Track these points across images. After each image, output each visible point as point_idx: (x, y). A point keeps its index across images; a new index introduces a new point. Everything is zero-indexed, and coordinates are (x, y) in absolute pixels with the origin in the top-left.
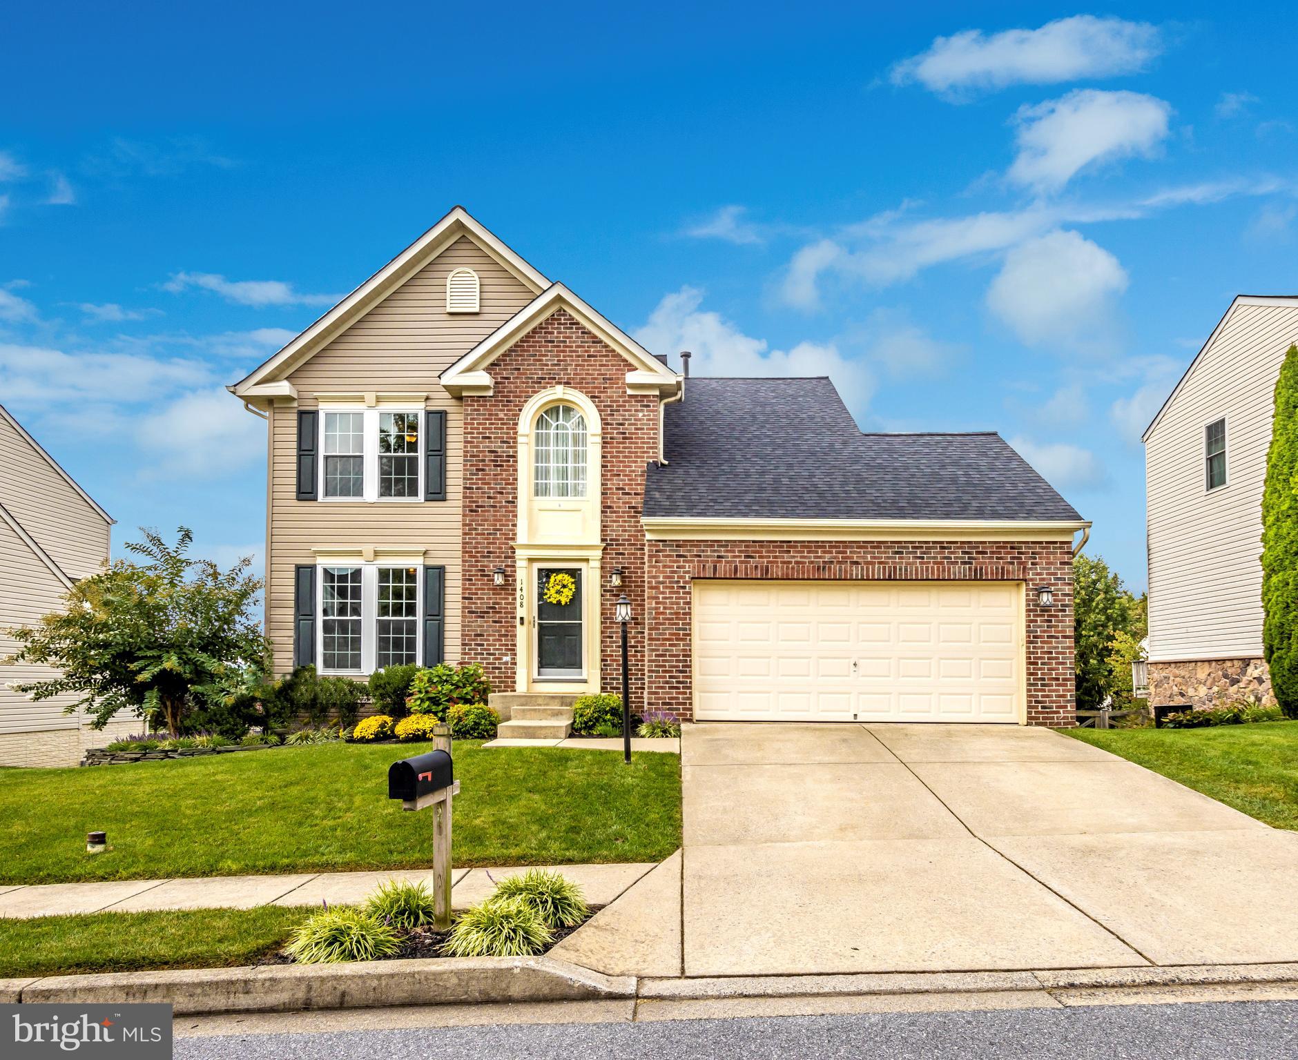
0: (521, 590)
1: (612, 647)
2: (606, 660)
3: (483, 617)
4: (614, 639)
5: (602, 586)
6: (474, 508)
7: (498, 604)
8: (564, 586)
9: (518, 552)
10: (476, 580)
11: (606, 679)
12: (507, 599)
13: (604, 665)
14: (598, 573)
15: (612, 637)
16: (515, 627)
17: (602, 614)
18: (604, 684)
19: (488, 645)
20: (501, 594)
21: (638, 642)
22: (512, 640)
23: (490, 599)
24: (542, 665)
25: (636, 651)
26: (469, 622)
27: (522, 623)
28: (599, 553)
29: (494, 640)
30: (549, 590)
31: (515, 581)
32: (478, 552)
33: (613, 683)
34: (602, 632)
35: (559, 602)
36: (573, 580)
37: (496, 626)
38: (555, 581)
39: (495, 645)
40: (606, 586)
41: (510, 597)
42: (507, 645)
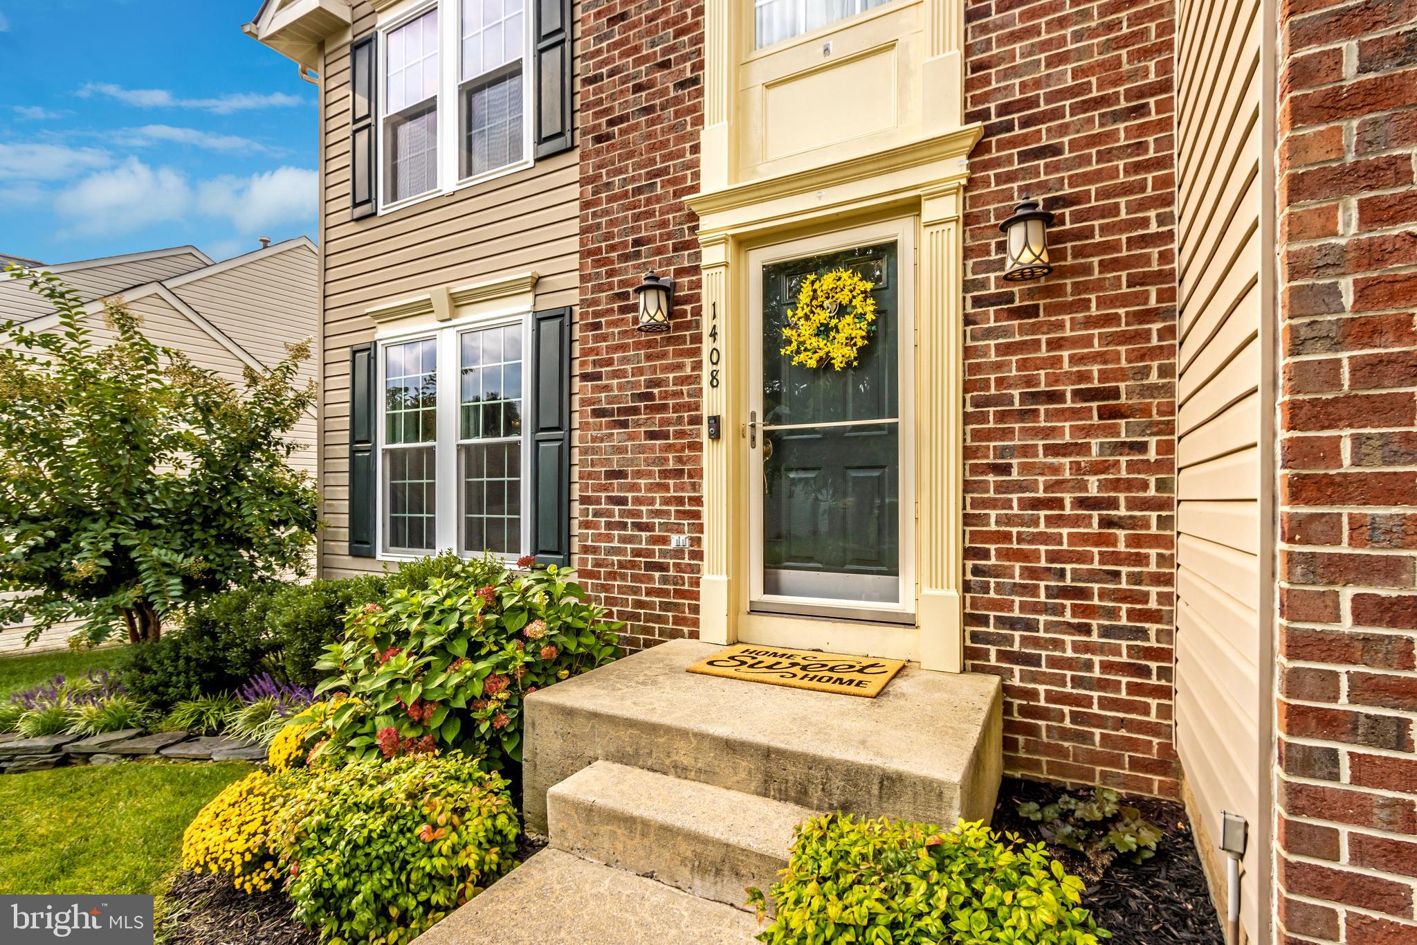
0: (713, 335)
1: (1008, 504)
2: (985, 554)
3: (624, 425)
4: (1015, 475)
5: (967, 286)
6: (604, 129)
7: (658, 383)
8: (842, 311)
9: (710, 224)
10: (609, 324)
11: (984, 621)
12: (680, 367)
13: (976, 571)
14: (952, 238)
15: (1005, 469)
16: (697, 447)
17: (967, 387)
18: (975, 637)
19: (637, 501)
20: (664, 355)
21: (1116, 484)
22: (694, 490)
23: (640, 371)
24: (772, 562)
25: (1106, 522)
26: (594, 439)
27: (716, 436)
28: (956, 168)
29: (650, 488)
30: (795, 327)
31: (697, 312)
32: (612, 248)
33: (1009, 640)
34: (968, 453)
35: (826, 364)
36: (869, 286)
37: (652, 449)
38: (814, 298)
39: (652, 501)
40: (984, 284)
41: (688, 362)
42: (680, 501)
